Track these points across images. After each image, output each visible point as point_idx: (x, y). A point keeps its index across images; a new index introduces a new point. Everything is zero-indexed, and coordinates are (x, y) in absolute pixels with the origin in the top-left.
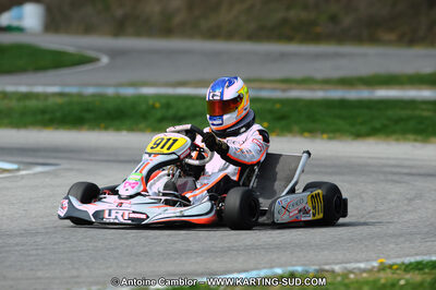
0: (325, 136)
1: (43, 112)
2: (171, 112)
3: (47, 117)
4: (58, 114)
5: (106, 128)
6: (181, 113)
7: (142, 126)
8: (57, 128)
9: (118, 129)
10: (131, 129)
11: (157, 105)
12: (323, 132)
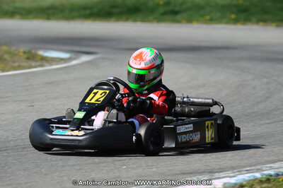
0: (274, 24)
1: (85, 8)
2: (171, 8)
3: (88, 12)
4: (95, 10)
5: (127, 20)
6: (177, 9)
7: (151, 18)
8: (94, 20)
9: (135, 21)
10: (143, 21)
11: (161, 2)
12: (273, 21)
